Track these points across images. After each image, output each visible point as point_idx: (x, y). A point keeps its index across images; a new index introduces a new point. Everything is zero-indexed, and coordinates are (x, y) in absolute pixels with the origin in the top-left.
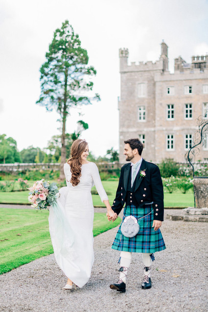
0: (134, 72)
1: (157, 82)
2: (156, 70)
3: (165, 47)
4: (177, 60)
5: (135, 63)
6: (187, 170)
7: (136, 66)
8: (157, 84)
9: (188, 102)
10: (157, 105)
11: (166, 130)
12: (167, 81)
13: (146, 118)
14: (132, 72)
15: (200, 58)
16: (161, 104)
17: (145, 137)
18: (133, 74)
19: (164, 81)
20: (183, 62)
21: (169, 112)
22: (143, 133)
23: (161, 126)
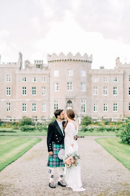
0: (4, 68)
1: (17, 74)
2: (16, 68)
3: (21, 55)
4: (26, 61)
5: (4, 63)
6: (36, 122)
7: (5, 65)
8: (17, 76)
9: (34, 86)
10: (17, 87)
11: (22, 101)
12: (22, 74)
13: (11, 94)
14: (3, 68)
15: (39, 62)
16: (19, 87)
17: (10, 104)
18: (3, 69)
19: (21, 74)
20: (29, 63)
21: (23, 91)
22: (9, 102)
23: (19, 98)
